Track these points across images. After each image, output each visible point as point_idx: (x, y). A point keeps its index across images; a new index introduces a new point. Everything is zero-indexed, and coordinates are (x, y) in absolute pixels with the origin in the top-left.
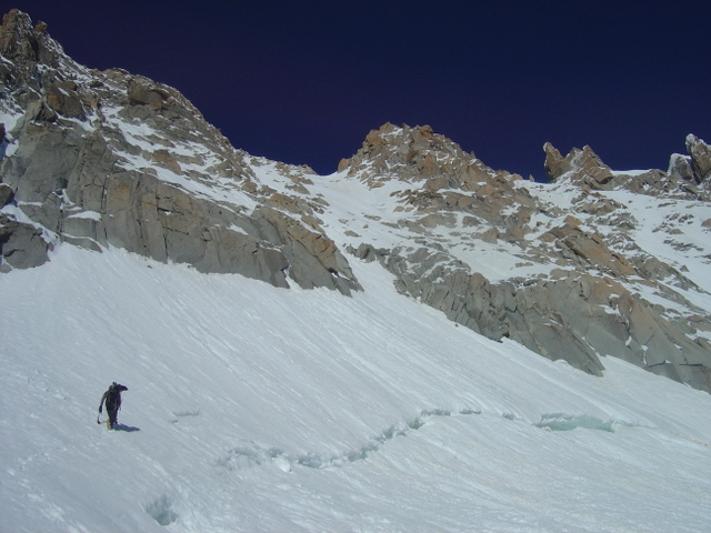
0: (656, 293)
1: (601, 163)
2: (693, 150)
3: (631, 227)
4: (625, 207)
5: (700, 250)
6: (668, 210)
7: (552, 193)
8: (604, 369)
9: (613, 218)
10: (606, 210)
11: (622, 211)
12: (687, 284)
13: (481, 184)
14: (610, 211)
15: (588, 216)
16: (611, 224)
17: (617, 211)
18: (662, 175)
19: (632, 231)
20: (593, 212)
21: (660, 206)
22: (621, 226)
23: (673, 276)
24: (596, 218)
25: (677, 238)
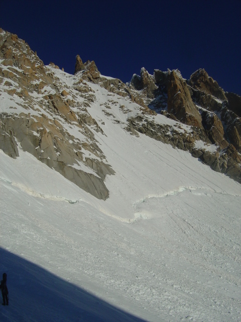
0: (79, 131)
1: (97, 70)
2: (143, 74)
3: (92, 101)
4: (94, 92)
5: (114, 117)
6: (110, 98)
7: (68, 78)
8: (19, 156)
9: (87, 96)
10: (85, 91)
11: (92, 93)
12: (99, 130)
13: (28, 67)
14: (87, 92)
15: (77, 92)
16: (85, 98)
17: (90, 93)
18: (120, 82)
19: (92, 103)
20: (80, 91)
21: (108, 95)
22: (89, 99)
23: (95, 125)
24: (80, 93)
25: (108, 110)
